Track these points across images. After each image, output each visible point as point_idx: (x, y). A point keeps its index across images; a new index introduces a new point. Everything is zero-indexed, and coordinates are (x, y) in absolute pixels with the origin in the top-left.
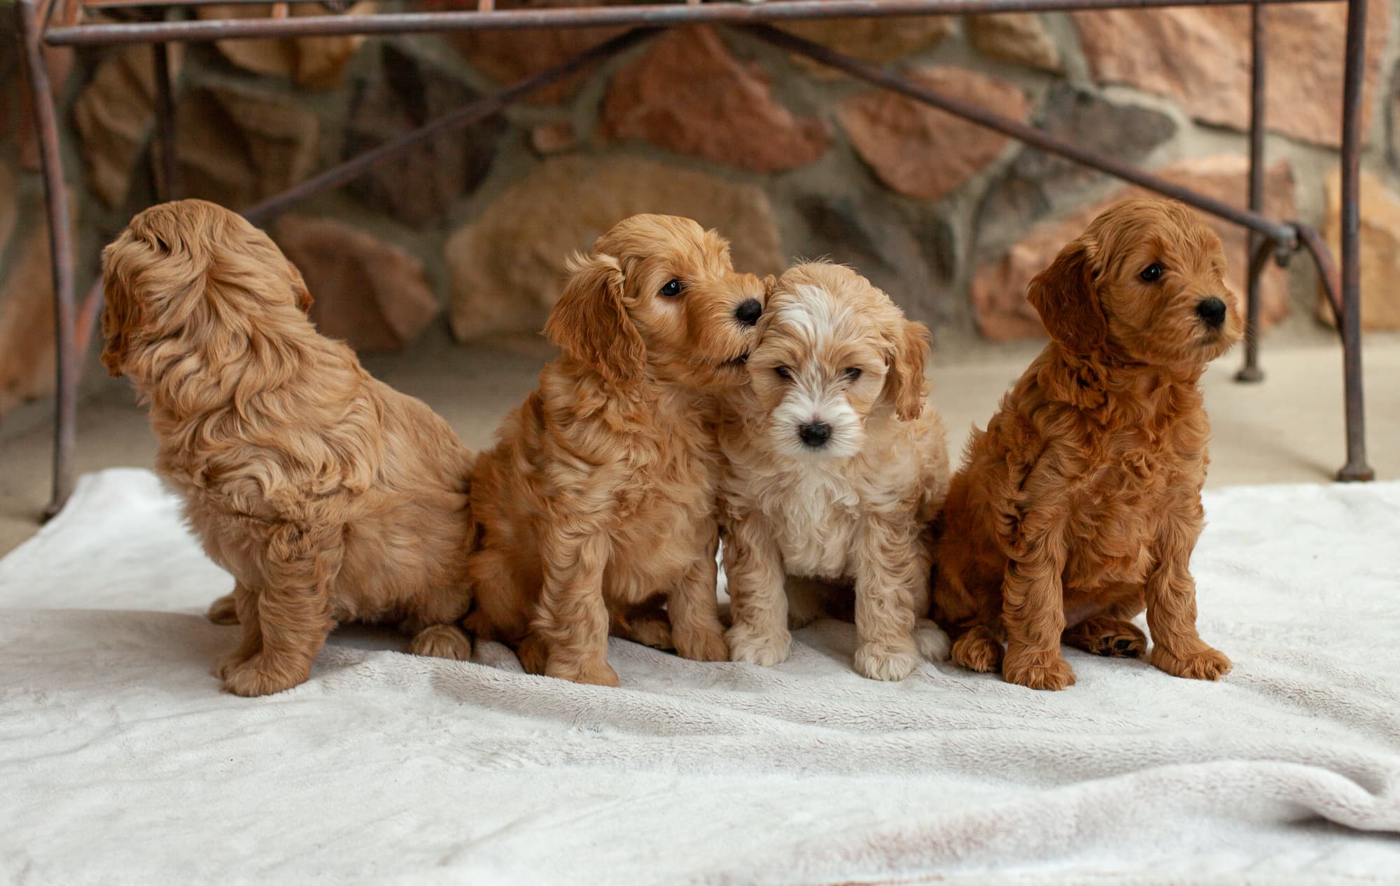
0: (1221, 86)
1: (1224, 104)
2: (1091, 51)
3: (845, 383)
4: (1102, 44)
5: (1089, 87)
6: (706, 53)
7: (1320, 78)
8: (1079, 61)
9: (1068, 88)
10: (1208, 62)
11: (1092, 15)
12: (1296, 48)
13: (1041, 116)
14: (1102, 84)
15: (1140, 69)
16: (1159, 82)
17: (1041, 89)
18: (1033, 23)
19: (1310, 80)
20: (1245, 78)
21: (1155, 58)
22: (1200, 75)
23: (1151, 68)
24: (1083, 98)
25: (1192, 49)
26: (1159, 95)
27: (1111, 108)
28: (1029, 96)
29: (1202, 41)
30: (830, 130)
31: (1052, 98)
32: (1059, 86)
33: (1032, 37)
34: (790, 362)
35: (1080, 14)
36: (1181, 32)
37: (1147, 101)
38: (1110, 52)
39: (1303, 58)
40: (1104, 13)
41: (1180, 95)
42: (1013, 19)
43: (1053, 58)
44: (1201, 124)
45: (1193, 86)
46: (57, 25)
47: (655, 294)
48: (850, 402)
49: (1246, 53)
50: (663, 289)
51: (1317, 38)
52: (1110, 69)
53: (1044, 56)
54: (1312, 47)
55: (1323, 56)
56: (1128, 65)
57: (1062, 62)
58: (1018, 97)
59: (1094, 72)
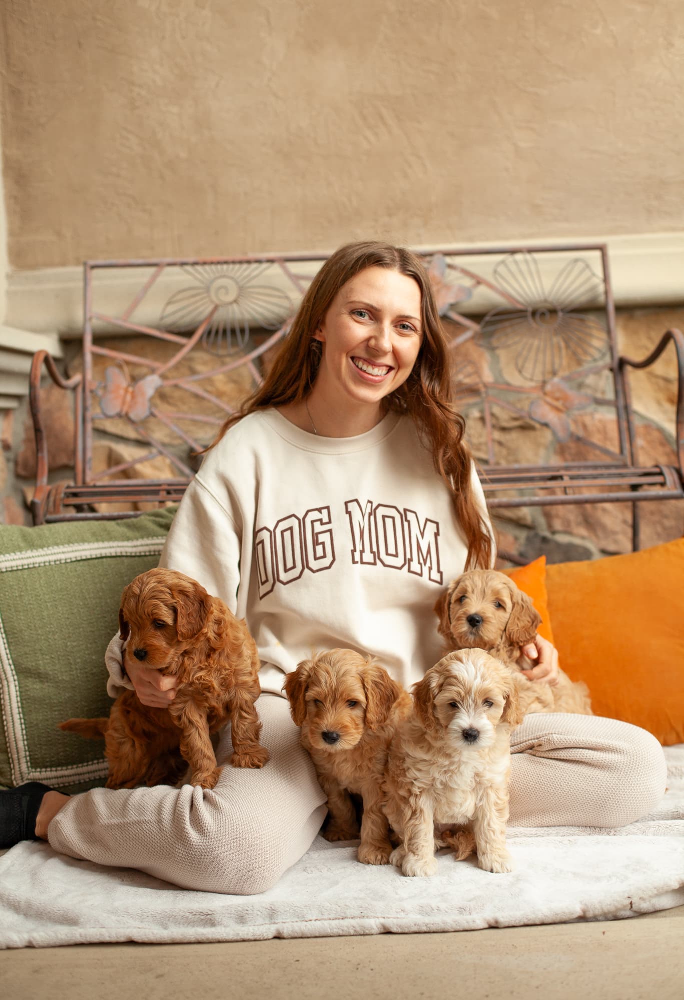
0: (614, 533)
1: (616, 542)
2: (548, 516)
3: (486, 708)
4: (554, 513)
5: (547, 534)
7: (664, 528)
8: (542, 521)
9: (536, 535)
10: (607, 521)
12: (652, 513)
13: (522, 549)
14: (554, 532)
15: (573, 525)
16: (583, 531)
17: (523, 535)
19: (659, 529)
20: (629, 531)
21: (580, 519)
22: (604, 527)
23: (578, 524)
24: (544, 540)
25: (599, 514)
26: (583, 538)
27: (558, 545)
28: (516, 538)
29: (605, 511)
31: (529, 540)
32: (532, 533)
34: (458, 698)
35: (548, 508)
37: (577, 541)
38: (558, 517)
39: (656, 518)
41: (594, 538)
43: (529, 520)
44: (605, 552)
45: (600, 533)
46: (51, 513)
48: (488, 718)
49: (629, 517)
52: (558, 525)
53: (525, 519)
55: (666, 517)
56: (567, 523)
57: (533, 522)
58: (510, 538)
59: (550, 526)
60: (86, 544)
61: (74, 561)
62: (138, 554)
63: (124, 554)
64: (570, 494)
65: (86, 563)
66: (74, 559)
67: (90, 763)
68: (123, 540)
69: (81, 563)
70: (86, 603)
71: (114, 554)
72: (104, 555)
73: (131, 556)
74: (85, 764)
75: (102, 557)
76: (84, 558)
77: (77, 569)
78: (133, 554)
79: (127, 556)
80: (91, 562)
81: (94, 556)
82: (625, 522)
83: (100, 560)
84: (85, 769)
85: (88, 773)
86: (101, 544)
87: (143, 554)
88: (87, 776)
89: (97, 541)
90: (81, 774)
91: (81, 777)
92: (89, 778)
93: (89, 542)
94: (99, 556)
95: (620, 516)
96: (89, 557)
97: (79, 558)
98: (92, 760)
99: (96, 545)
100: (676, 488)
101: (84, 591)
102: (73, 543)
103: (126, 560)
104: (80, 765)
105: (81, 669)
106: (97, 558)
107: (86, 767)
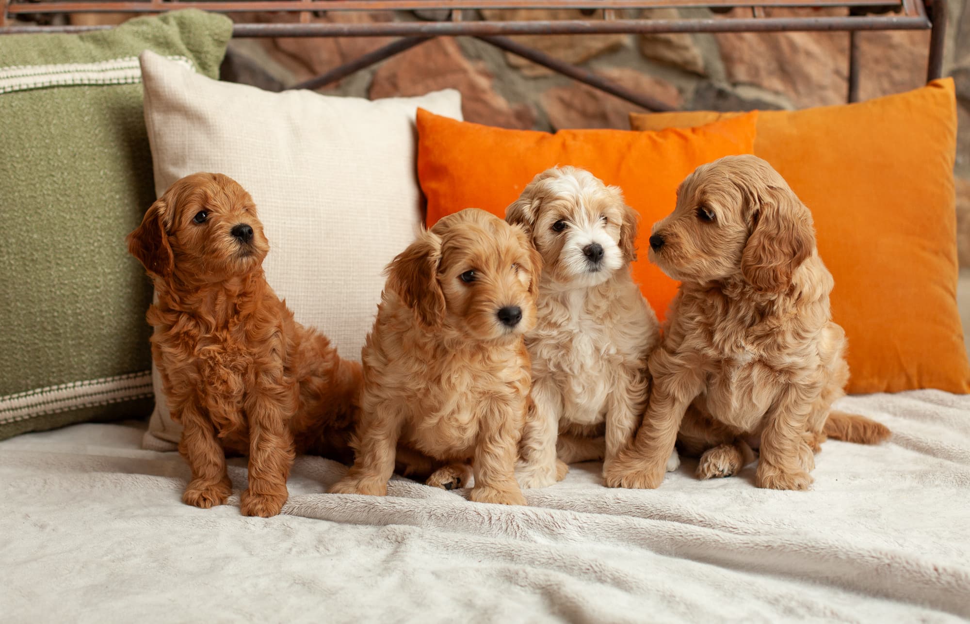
0: (822, 87)
2: (727, 59)
4: (736, 55)
5: (725, 86)
6: (446, 54)
7: (892, 81)
8: (718, 66)
9: (710, 87)
10: (813, 70)
11: (730, 35)
12: (877, 61)
13: (690, 106)
14: (735, 84)
15: (763, 73)
16: (777, 84)
17: (690, 86)
18: (687, 39)
19: (885, 83)
20: (844, 86)
21: (774, 66)
22: (807, 79)
23: (771, 73)
24: (721, 94)
25: (802, 59)
26: (776, 93)
27: (741, 102)
28: (681, 91)
29: (808, 54)
30: (535, 113)
31: (699, 94)
32: (704, 84)
33: (686, 48)
35: (721, 36)
36: (793, 47)
37: (768, 97)
38: (741, 61)
39: (881, 68)
40: (739, 34)
41: (792, 94)
42: (672, 37)
43: (700, 64)
45: (801, 88)
47: (457, 275)
49: (844, 67)
50: (464, 274)
51: (892, 53)
52: (741, 73)
53: (694, 63)
54: (889, 60)
55: (897, 67)
56: (754, 71)
57: (706, 67)
58: (673, 91)
59: (730, 75)
60: (29, 67)
61: (10, 92)
62: (108, 82)
63: (86, 82)
64: (760, 17)
65: (27, 94)
66: (9, 90)
67: (31, 392)
68: (86, 62)
69: (20, 95)
70: (25, 154)
71: (70, 82)
72: (54, 83)
73: (97, 85)
74: (23, 394)
75: (52, 87)
76: (24, 87)
77: (13, 104)
78: (100, 82)
79: (90, 85)
80: (35, 93)
81: (40, 85)
82: (837, 72)
83: (48, 91)
84: (23, 401)
85: (28, 407)
86: (51, 68)
87: (115, 81)
88: (25, 411)
89: (47, 62)
90: (16, 409)
91: (16, 413)
92: (29, 415)
93: (33, 63)
94: (47, 84)
95: (831, 65)
96: (32, 86)
97: (17, 88)
98: (33, 388)
99: (43, 69)
100: (917, 13)
101: (23, 137)
102: (8, 65)
103: (87, 90)
104: (16, 395)
105: (15, 254)
106: (44, 88)
107: (24, 399)
